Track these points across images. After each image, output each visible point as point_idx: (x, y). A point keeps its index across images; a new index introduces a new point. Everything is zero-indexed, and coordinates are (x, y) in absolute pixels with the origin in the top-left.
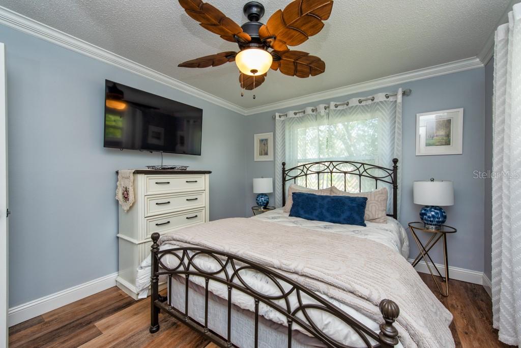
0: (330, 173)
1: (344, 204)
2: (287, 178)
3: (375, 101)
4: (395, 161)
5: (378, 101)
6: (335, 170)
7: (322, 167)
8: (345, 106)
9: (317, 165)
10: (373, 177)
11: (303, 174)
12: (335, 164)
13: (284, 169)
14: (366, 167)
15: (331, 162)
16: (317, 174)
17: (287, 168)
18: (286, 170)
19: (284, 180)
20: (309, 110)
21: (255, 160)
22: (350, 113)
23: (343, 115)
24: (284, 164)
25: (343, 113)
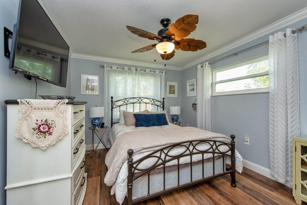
0: (139, 104)
1: (161, 117)
2: (114, 106)
3: (156, 73)
4: (164, 99)
5: (157, 73)
6: (142, 102)
7: (135, 100)
8: (144, 72)
9: (133, 99)
10: (157, 105)
11: (125, 104)
12: (142, 99)
13: (112, 101)
14: (154, 101)
15: (140, 98)
16: (133, 104)
17: (114, 100)
18: (113, 101)
19: (112, 108)
20: (126, 68)
21: (81, 94)
22: (147, 76)
23: (142, 75)
24: (112, 98)
25: (142, 74)
